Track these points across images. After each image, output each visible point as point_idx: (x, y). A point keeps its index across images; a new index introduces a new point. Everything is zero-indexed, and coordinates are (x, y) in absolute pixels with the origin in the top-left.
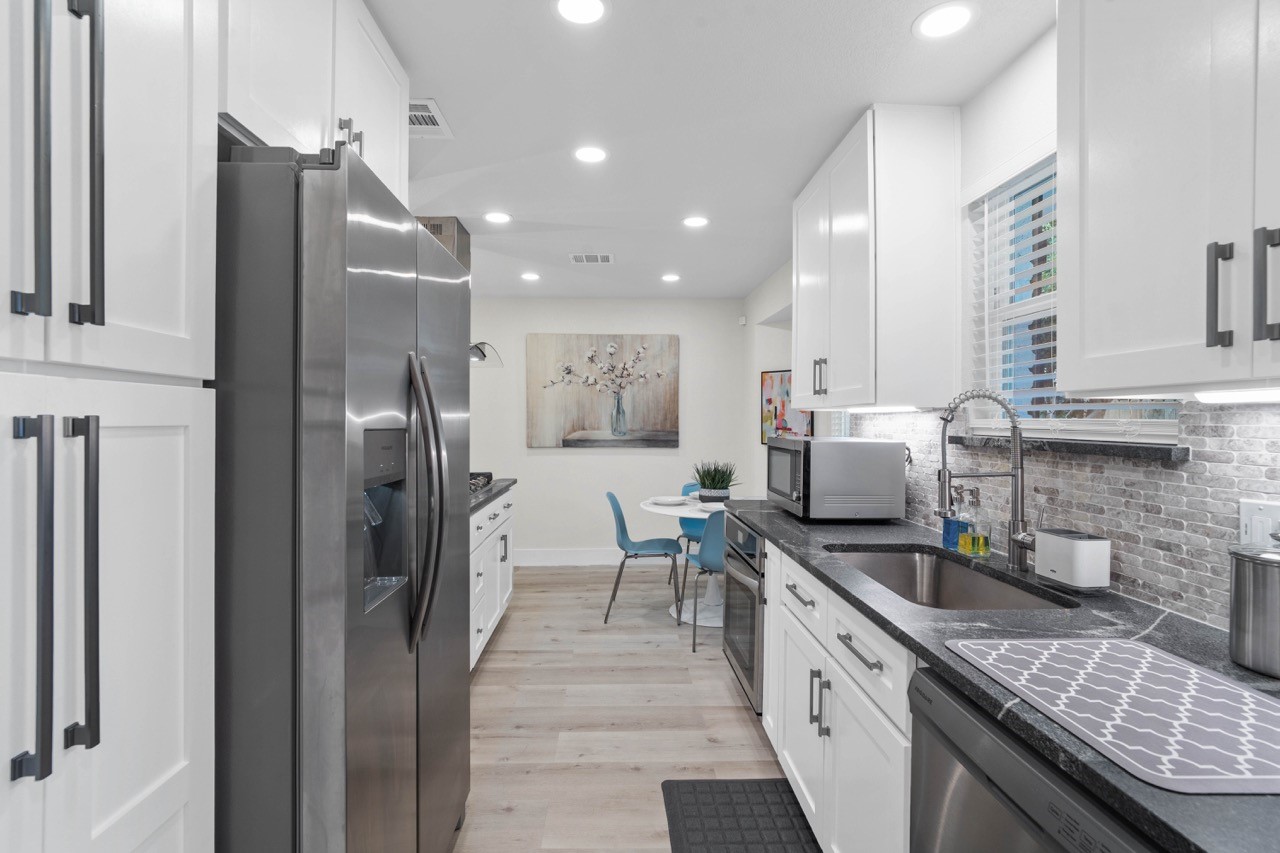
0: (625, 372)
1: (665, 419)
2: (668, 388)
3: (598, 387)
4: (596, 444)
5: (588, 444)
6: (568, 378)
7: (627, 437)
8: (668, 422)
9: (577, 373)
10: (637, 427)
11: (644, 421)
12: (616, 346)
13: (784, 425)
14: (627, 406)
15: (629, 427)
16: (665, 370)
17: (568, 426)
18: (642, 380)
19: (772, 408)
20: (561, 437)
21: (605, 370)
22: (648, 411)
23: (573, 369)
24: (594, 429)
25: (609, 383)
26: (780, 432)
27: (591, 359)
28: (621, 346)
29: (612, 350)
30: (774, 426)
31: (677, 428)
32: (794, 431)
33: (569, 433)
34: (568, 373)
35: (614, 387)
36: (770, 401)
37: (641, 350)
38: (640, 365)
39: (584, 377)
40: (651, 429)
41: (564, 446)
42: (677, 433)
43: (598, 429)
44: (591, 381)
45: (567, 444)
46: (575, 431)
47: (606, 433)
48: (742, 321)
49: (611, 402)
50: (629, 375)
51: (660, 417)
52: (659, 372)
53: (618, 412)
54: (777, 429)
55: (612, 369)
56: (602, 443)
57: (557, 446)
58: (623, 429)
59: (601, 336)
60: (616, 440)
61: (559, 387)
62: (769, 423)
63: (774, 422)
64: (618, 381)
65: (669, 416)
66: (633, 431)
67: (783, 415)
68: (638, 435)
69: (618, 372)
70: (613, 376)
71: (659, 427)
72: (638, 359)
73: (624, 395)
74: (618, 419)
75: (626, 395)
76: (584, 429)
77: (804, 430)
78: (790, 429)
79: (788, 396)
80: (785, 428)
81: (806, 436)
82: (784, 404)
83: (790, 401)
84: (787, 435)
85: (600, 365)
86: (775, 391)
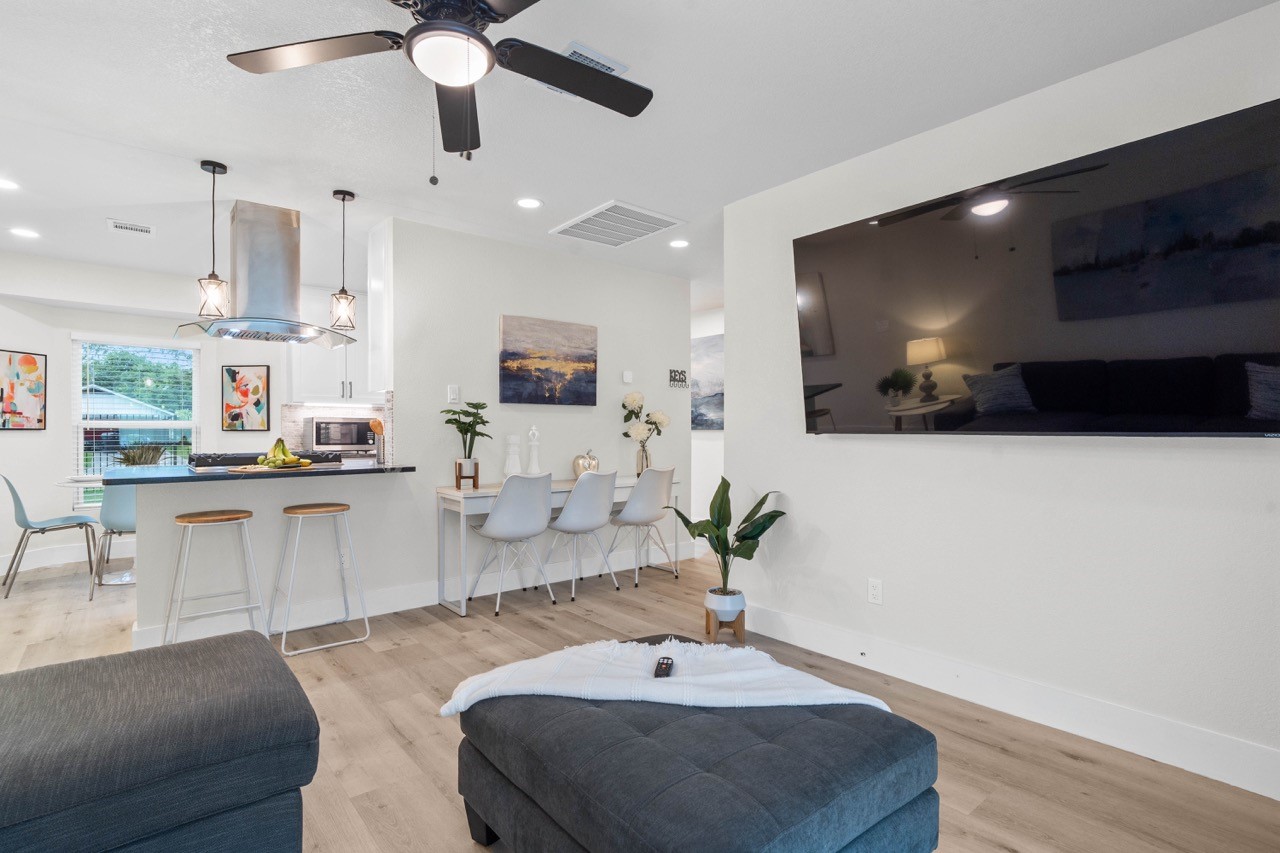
13: (13, 409)
26: (7, 416)
32: (24, 414)
54: (4, 412)
67: (12, 398)
77: (38, 414)
78: (21, 413)
79: (18, 378)
80: (14, 413)
81: (39, 421)
82: (12, 387)
83: (22, 384)
84: (17, 419)
86: (2, 372)
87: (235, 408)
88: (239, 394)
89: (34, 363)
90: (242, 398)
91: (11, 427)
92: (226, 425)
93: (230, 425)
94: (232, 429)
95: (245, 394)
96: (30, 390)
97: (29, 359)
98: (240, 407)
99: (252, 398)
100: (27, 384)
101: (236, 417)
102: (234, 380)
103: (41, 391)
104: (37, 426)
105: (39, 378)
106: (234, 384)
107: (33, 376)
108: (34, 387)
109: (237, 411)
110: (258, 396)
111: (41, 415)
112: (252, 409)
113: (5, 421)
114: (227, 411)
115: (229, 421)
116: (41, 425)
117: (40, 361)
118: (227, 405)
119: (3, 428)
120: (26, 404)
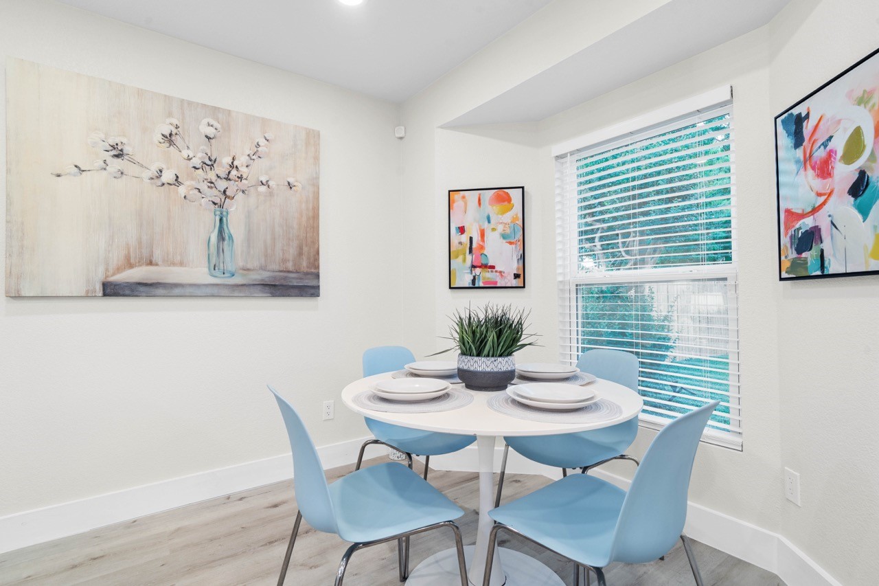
0: (234, 172)
1: (300, 254)
2: (304, 206)
3: (182, 190)
4: (177, 291)
5: (160, 291)
6: (116, 164)
7: (237, 282)
8: (305, 258)
9: (137, 158)
10: (254, 264)
11: (266, 256)
12: (218, 126)
13: (484, 262)
14: (236, 227)
15: (241, 264)
16: (299, 179)
17: (116, 257)
18: (263, 189)
19: (464, 238)
20: (99, 276)
21: (196, 162)
22: (274, 239)
23: (127, 149)
24: (173, 264)
25: (204, 187)
26: (478, 271)
27: (169, 139)
28: (227, 128)
29: (210, 132)
30: (469, 263)
31: (318, 267)
32: (498, 268)
33: (119, 270)
34: (117, 156)
35: (215, 195)
36: (462, 230)
37: (262, 142)
38: (258, 165)
39: (154, 169)
40: (276, 267)
41: (105, 295)
42: (317, 275)
43: (181, 264)
44: (168, 176)
45: (111, 290)
46: (131, 266)
47: (198, 273)
48: (400, 132)
49: (208, 216)
50: (240, 178)
51: (293, 251)
52: (291, 180)
53: (221, 236)
54: (474, 267)
55: (211, 163)
56: (188, 291)
57: (88, 296)
58: (230, 267)
59: (190, 103)
60: (217, 285)
61: (95, 176)
62: (461, 258)
63: (469, 258)
64: (222, 185)
65: (305, 249)
66: (248, 270)
67: (482, 248)
68: (256, 277)
69: (221, 170)
70: (211, 176)
71: (290, 266)
72: (255, 155)
73: (232, 210)
74: (220, 251)
75: (236, 210)
76: (151, 263)
77: (514, 267)
78: (493, 267)
79: (489, 222)
80: (485, 266)
81: (517, 276)
82: (483, 234)
83: (494, 229)
84: (488, 275)
85: (185, 153)
86: (469, 216)
87: (802, 216)
88: (810, 172)
89: (508, 199)
90: (818, 184)
91: (481, 285)
92: (786, 264)
93: (795, 264)
94: (796, 274)
95: (824, 170)
96: (504, 236)
97: (501, 195)
98: (815, 210)
99: (844, 174)
100: (500, 228)
101: (808, 239)
102: (798, 140)
103: (520, 237)
104: (514, 283)
105: (515, 219)
106: (799, 153)
107: (507, 217)
108: (508, 231)
109: (808, 223)
110: (860, 163)
111: (518, 269)
112: (843, 207)
113: (474, 277)
114: (787, 229)
115: (793, 255)
116: (518, 282)
117: (516, 195)
118: (788, 211)
119: (473, 286)
120: (501, 256)
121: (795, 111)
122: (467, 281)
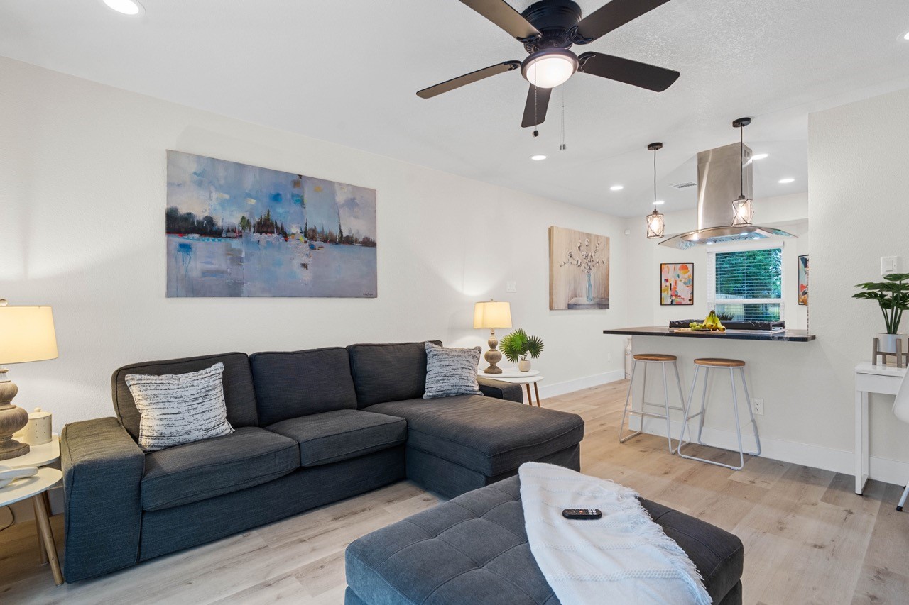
0: (592, 259)
1: (605, 290)
2: (606, 270)
3: (582, 268)
4: (578, 307)
6: (570, 260)
7: (592, 302)
8: (606, 292)
9: (574, 257)
10: (596, 296)
11: (598, 292)
12: (588, 241)
13: (676, 294)
14: (592, 282)
15: (593, 295)
16: (605, 260)
17: (570, 294)
18: (597, 264)
19: (668, 284)
20: (567, 302)
21: (584, 256)
22: (600, 285)
23: (572, 254)
25: (586, 266)
26: (674, 298)
27: (579, 248)
28: (590, 242)
29: (587, 243)
30: (669, 294)
31: (609, 296)
32: (682, 296)
33: (571, 299)
34: (570, 257)
35: (588, 269)
36: (667, 280)
37: (597, 245)
38: (597, 254)
39: (577, 260)
40: (600, 296)
41: (568, 308)
42: (608, 300)
43: (581, 297)
44: (579, 263)
46: (573, 297)
47: (583, 300)
48: (628, 232)
49: (587, 278)
50: (593, 261)
51: (603, 289)
52: (603, 260)
53: (589, 285)
54: (672, 296)
55: (587, 256)
56: (583, 307)
57: (565, 309)
58: (591, 297)
59: (583, 233)
60: (588, 304)
61: (567, 265)
62: (666, 292)
63: (670, 292)
64: (589, 264)
65: (606, 288)
66: (594, 298)
67: (675, 288)
68: (596, 301)
69: (589, 258)
70: (587, 261)
71: (603, 296)
72: (596, 251)
73: (591, 274)
74: (589, 290)
76: (576, 297)
77: (689, 296)
78: (680, 296)
79: (679, 277)
80: (677, 296)
81: (690, 300)
82: (676, 282)
83: (681, 280)
84: (678, 299)
85: (583, 253)
86: (670, 275)
87: (806, 287)
89: (687, 268)
91: (675, 303)
92: (801, 300)
96: (685, 283)
97: (684, 266)
100: (683, 280)
102: (805, 266)
103: (691, 283)
104: (689, 303)
105: (690, 276)
106: (806, 269)
107: (686, 276)
108: (687, 281)
111: (691, 297)
113: (672, 300)
114: (801, 290)
116: (691, 303)
117: (690, 267)
118: (802, 285)
119: (672, 304)
120: (683, 291)
121: (805, 257)
122: (669, 302)
